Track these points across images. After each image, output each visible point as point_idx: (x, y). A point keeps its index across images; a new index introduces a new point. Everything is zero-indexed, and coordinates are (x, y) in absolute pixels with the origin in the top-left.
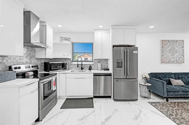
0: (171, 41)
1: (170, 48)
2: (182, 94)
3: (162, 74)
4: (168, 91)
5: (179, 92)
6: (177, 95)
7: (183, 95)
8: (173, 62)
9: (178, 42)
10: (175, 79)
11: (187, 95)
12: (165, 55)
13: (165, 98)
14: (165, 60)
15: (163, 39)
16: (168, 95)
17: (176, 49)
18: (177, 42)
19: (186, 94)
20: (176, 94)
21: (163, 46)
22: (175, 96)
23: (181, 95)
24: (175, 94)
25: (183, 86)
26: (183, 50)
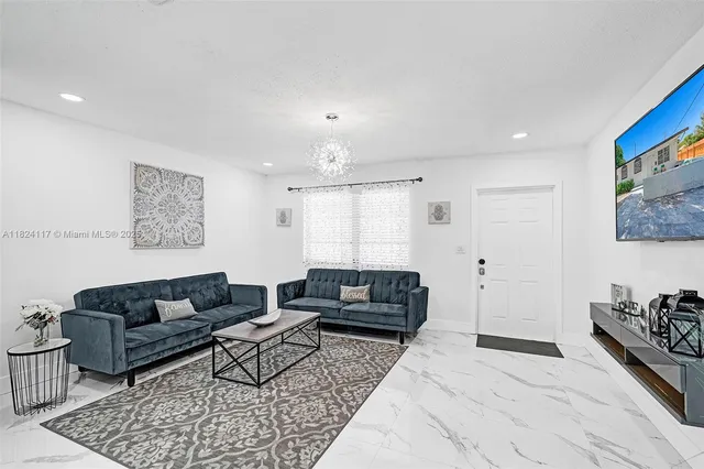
0: (168, 172)
1: (164, 194)
2: (175, 344)
3: (131, 287)
4: (131, 349)
5: (168, 340)
6: (163, 351)
7: (180, 346)
8: (172, 245)
9: (188, 179)
10: (174, 300)
11: (191, 342)
12: (148, 219)
13: (121, 375)
14: (147, 237)
15: (139, 162)
16: (129, 364)
17: (183, 200)
18: (186, 181)
19: (186, 340)
20: (158, 349)
21: (141, 187)
22: (155, 358)
23: (173, 348)
24: (155, 351)
25: (189, 318)
26: (202, 207)
